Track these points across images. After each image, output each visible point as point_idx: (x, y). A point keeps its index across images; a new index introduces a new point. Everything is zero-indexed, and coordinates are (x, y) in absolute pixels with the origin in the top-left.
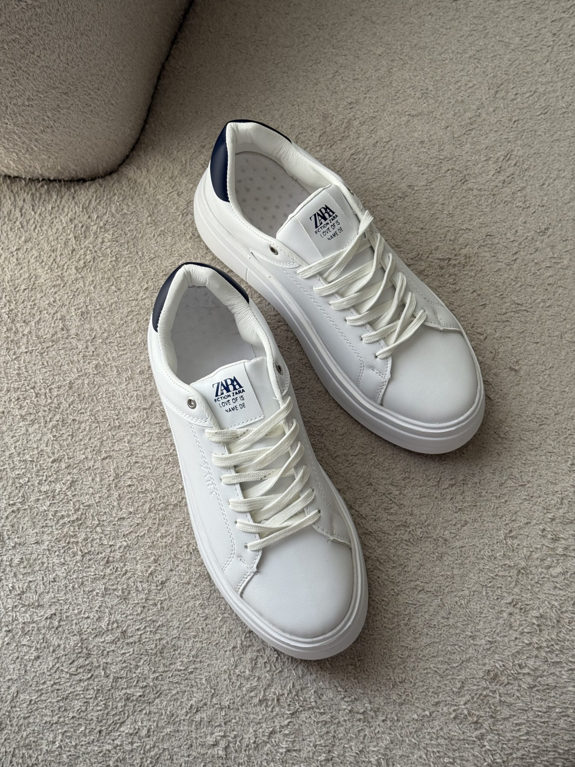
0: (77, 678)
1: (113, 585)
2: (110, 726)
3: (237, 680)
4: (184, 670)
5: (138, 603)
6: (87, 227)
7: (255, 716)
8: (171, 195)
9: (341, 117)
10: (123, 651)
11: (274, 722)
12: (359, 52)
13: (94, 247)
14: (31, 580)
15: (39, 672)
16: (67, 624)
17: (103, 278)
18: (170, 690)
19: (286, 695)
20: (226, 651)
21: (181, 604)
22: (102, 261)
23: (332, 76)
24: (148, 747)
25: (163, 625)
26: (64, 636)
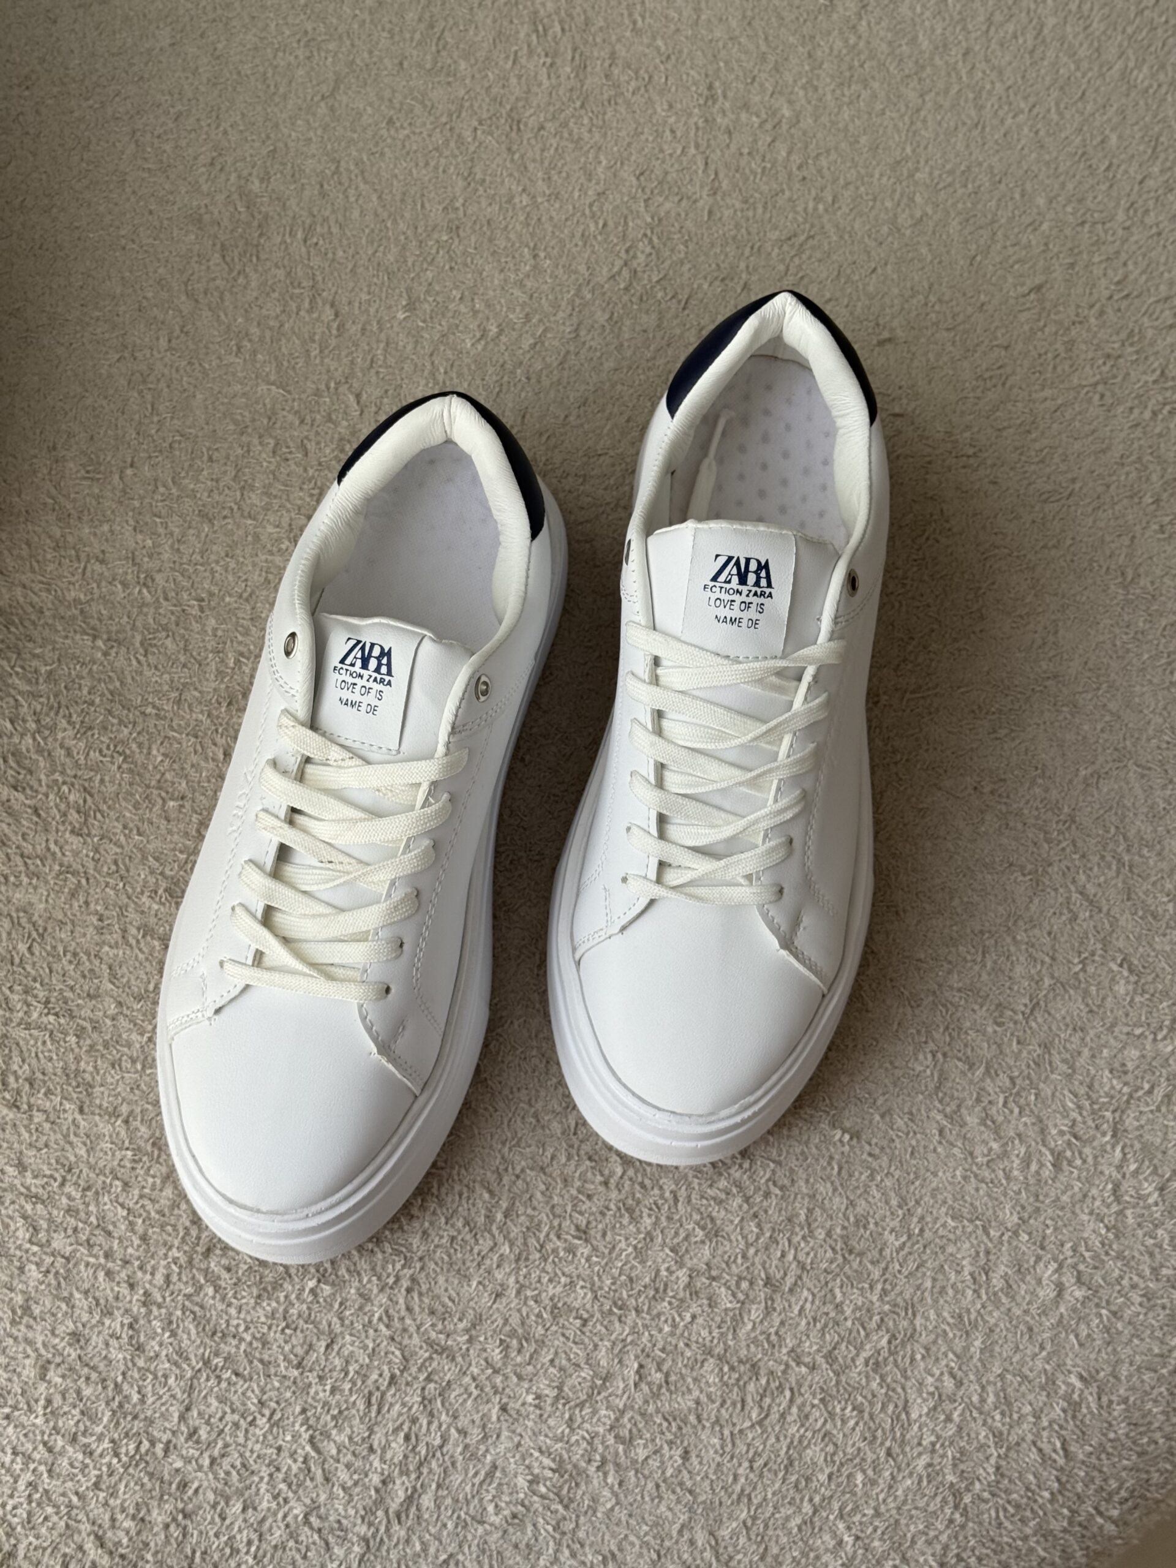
1: (677, 1234)
2: (892, 1430)
3: (994, 1171)
4: (909, 1237)
5: (742, 1219)
6: (13, 754)
7: (1069, 1193)
8: (88, 574)
9: (220, 198)
11: (1102, 1173)
12: (136, 69)
13: (63, 773)
14: (550, 1357)
15: (711, 1471)
17: (137, 806)
19: (1079, 1119)
20: (935, 1150)
22: (102, 781)
23: (133, 146)
24: (975, 1399)
25: (810, 1211)
26: (689, 1380)
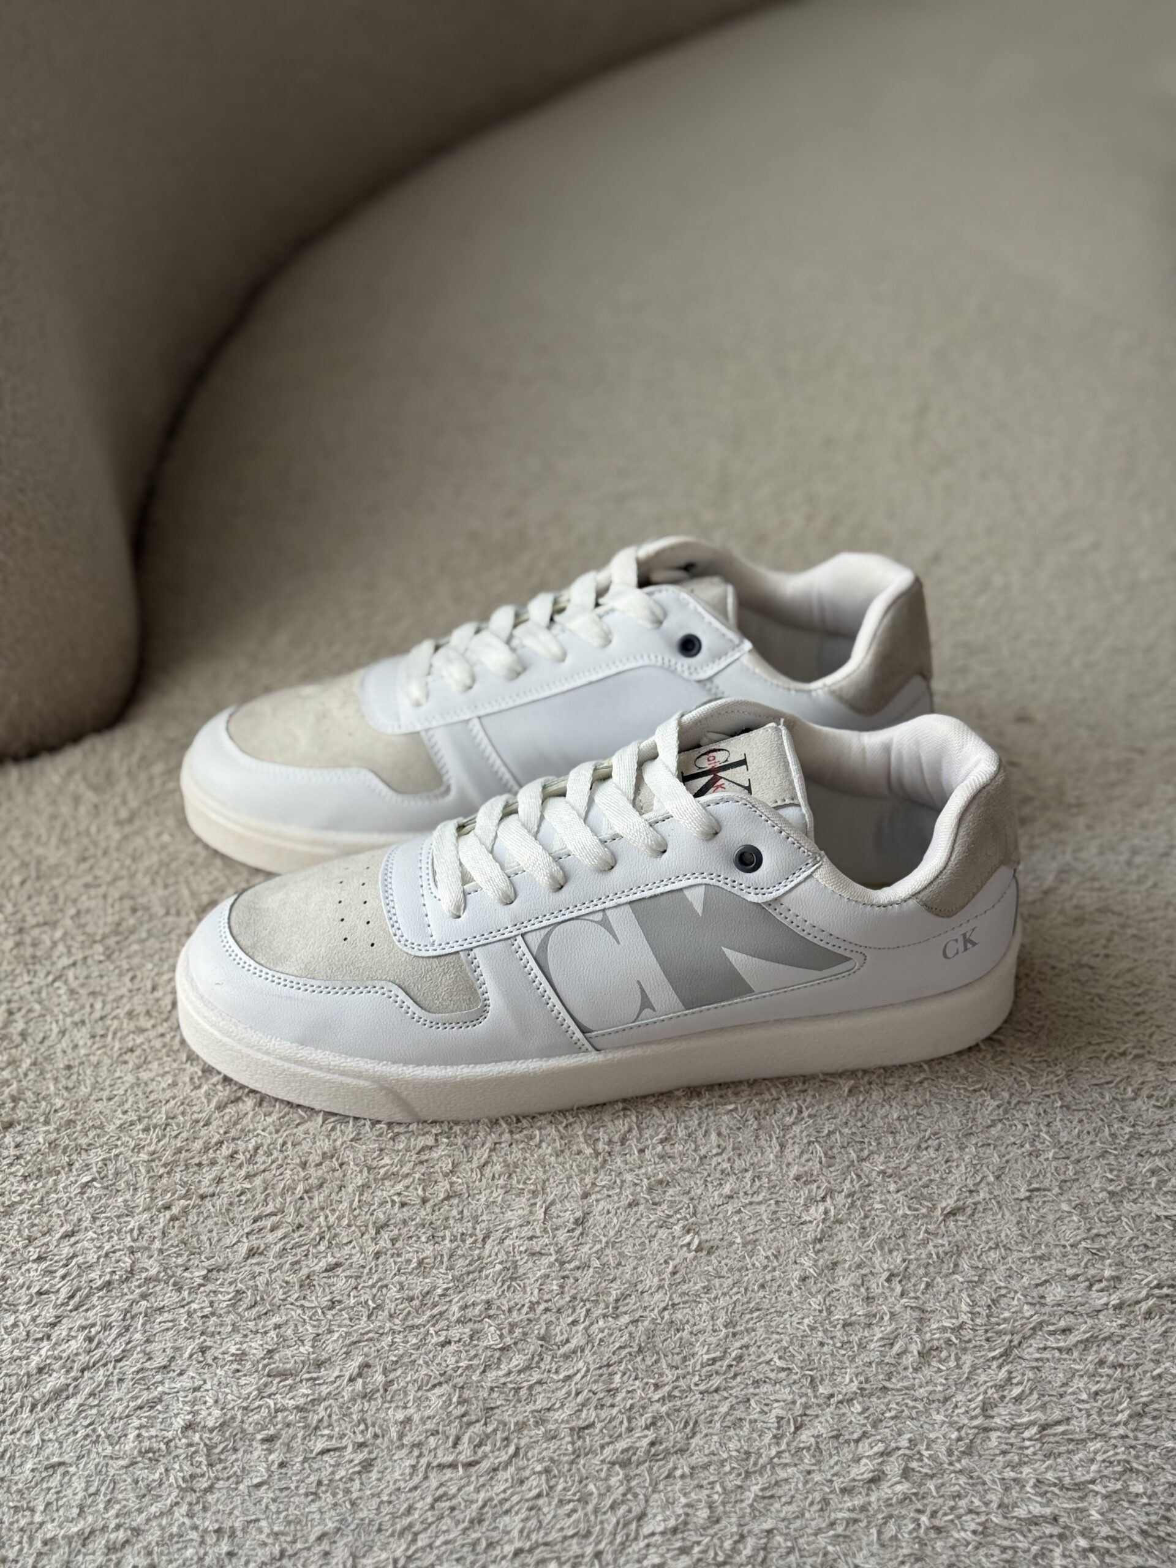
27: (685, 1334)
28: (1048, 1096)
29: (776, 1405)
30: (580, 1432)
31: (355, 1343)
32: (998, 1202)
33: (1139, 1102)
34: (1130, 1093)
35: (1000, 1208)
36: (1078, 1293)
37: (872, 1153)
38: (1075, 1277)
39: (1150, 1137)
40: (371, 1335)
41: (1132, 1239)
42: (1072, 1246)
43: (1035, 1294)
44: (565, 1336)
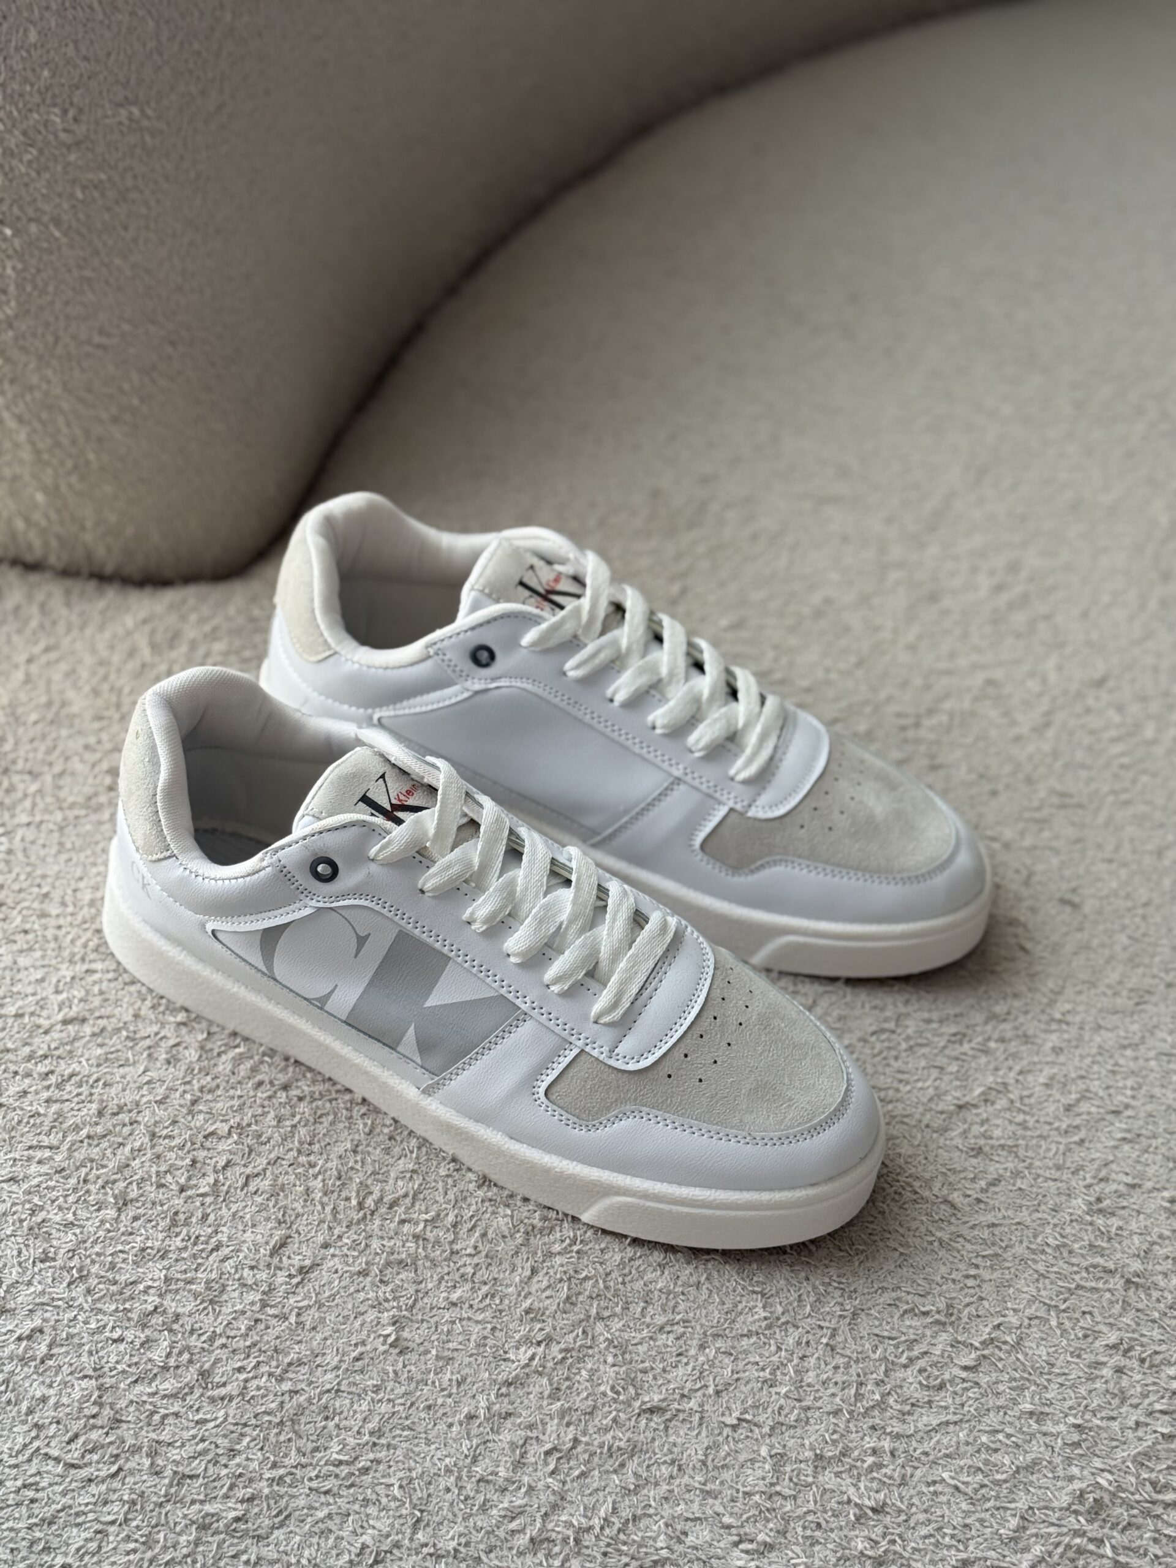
0: (84, 1473)
10: (200, 1416)
16: (68, 1353)
18: (311, 1508)
21: (346, 1317)
27: (331, 1424)
28: (821, 1327)
29: (370, 1531)
30: (182, 1478)
31: (43, 1304)
32: (701, 1418)
33: (909, 1371)
34: (903, 1360)
35: (700, 1425)
36: (722, 1545)
37: (614, 1315)
38: (729, 1527)
39: (895, 1413)
40: (60, 1303)
41: (809, 1512)
42: (745, 1493)
43: (679, 1527)
44: (224, 1379)
